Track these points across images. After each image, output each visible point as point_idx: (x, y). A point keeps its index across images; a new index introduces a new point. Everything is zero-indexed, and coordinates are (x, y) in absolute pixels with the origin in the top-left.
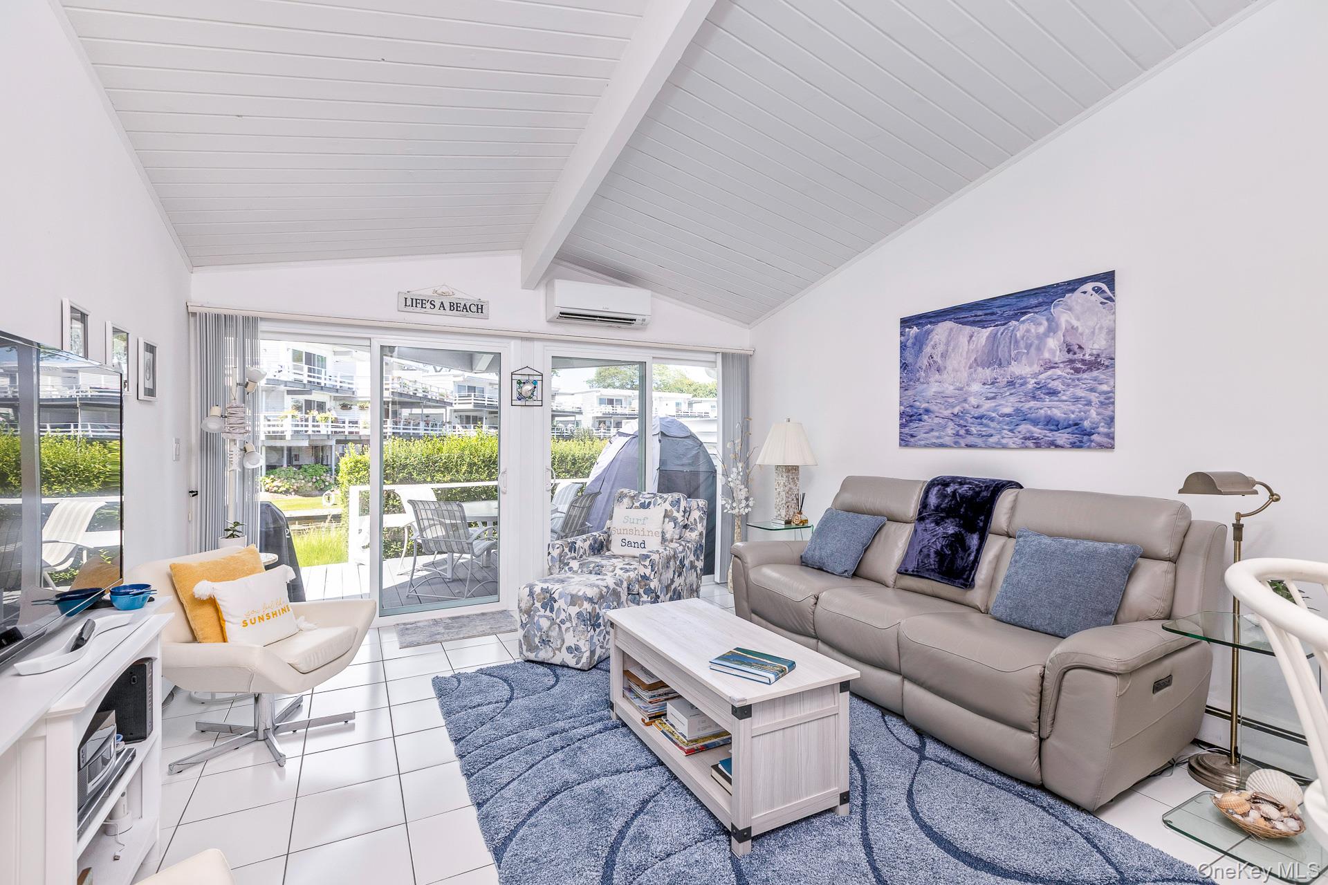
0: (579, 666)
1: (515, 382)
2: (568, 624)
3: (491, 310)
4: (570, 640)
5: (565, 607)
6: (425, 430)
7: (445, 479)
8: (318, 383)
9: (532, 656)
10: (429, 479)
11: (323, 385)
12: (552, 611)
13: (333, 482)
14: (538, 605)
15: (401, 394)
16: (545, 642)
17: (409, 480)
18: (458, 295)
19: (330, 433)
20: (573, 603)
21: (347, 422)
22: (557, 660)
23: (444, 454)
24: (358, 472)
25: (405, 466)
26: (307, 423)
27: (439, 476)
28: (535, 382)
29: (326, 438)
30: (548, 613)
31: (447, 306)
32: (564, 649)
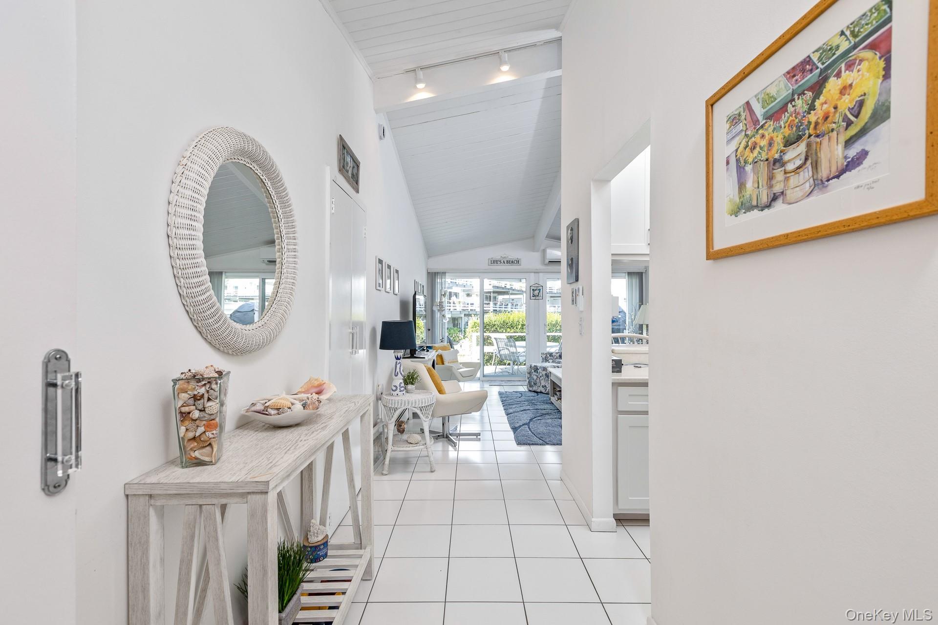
0: (545, 392)
1: (531, 290)
2: (542, 378)
3: (523, 262)
4: (543, 383)
5: (541, 371)
6: (511, 308)
7: (511, 331)
8: (455, 283)
9: (531, 389)
10: (504, 331)
11: (457, 284)
12: (537, 373)
13: (462, 337)
14: (533, 371)
15: (498, 287)
16: (535, 384)
17: (496, 331)
18: (510, 257)
19: (461, 310)
20: (544, 370)
21: (469, 304)
22: (539, 391)
23: (511, 320)
24: (476, 327)
25: (494, 325)
26: (450, 305)
27: (508, 330)
28: (540, 290)
29: (459, 313)
30: (536, 374)
31: (506, 262)
32: (541, 386)
